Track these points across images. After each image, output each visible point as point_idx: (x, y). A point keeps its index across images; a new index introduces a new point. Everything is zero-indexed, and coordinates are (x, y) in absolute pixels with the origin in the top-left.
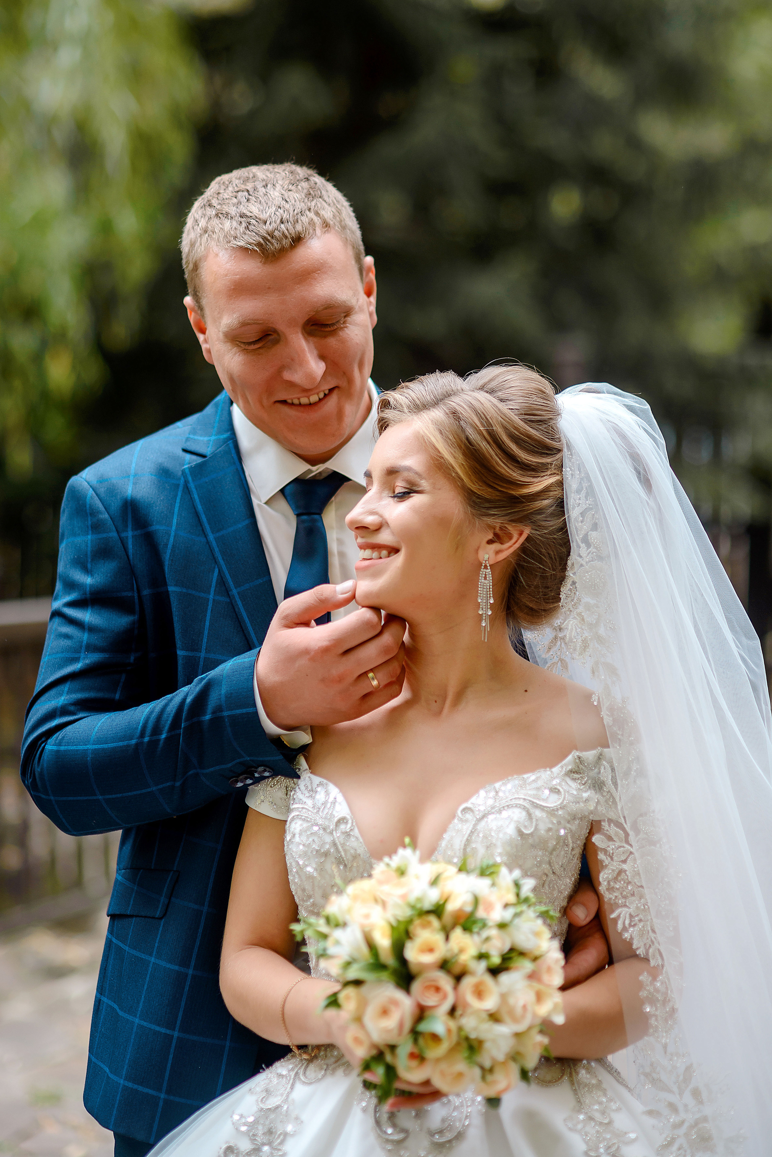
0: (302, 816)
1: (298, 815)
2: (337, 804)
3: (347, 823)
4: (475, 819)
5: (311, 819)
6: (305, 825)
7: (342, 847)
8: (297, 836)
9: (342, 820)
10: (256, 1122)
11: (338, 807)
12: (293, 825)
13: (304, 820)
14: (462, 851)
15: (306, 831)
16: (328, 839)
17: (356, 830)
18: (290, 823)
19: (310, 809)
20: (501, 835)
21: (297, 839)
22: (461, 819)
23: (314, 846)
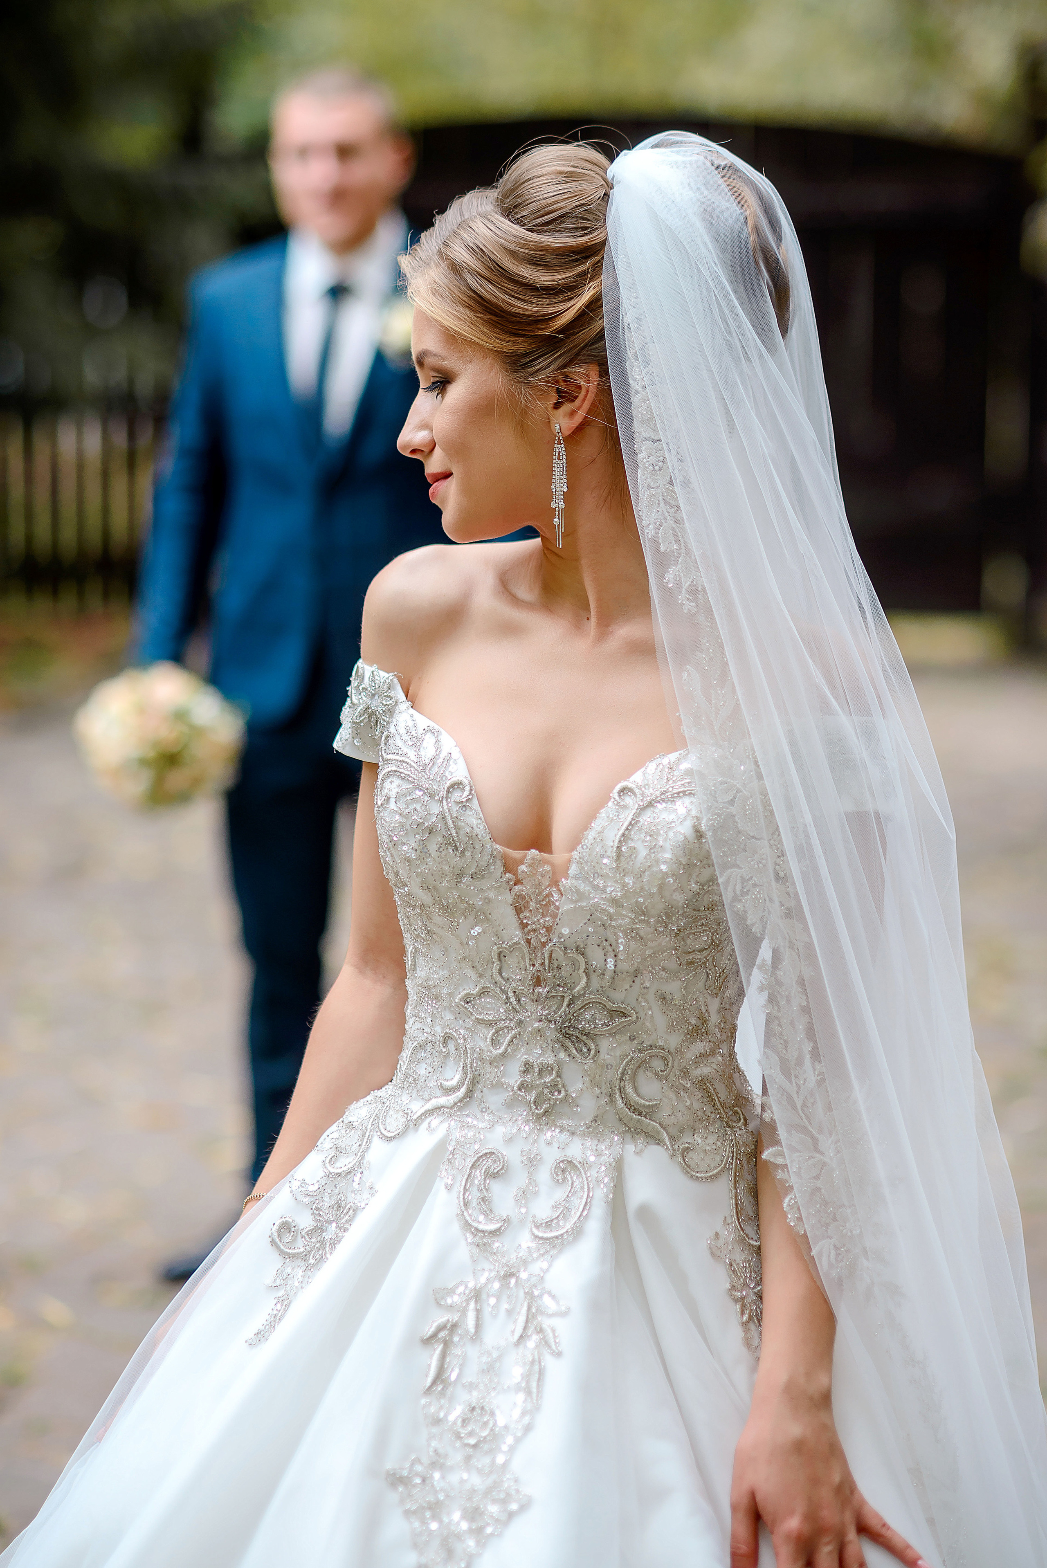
0: (401, 773)
1: (395, 771)
2: (451, 762)
3: (463, 790)
4: (637, 806)
5: (414, 779)
6: (405, 786)
7: (453, 822)
8: (393, 800)
9: (456, 786)
10: (321, 1190)
11: (452, 767)
12: (387, 784)
13: (403, 779)
14: (615, 849)
15: (404, 795)
16: (435, 809)
17: (475, 801)
18: (383, 780)
19: (413, 764)
20: (671, 834)
21: (392, 805)
22: (618, 803)
23: (415, 817)
